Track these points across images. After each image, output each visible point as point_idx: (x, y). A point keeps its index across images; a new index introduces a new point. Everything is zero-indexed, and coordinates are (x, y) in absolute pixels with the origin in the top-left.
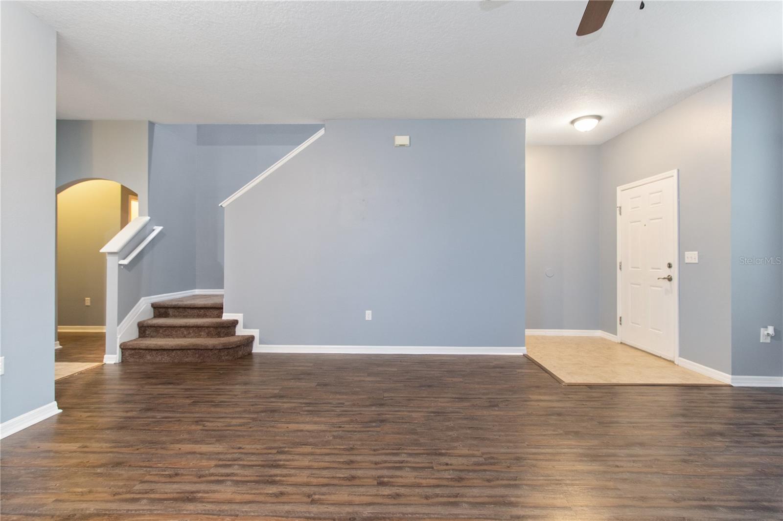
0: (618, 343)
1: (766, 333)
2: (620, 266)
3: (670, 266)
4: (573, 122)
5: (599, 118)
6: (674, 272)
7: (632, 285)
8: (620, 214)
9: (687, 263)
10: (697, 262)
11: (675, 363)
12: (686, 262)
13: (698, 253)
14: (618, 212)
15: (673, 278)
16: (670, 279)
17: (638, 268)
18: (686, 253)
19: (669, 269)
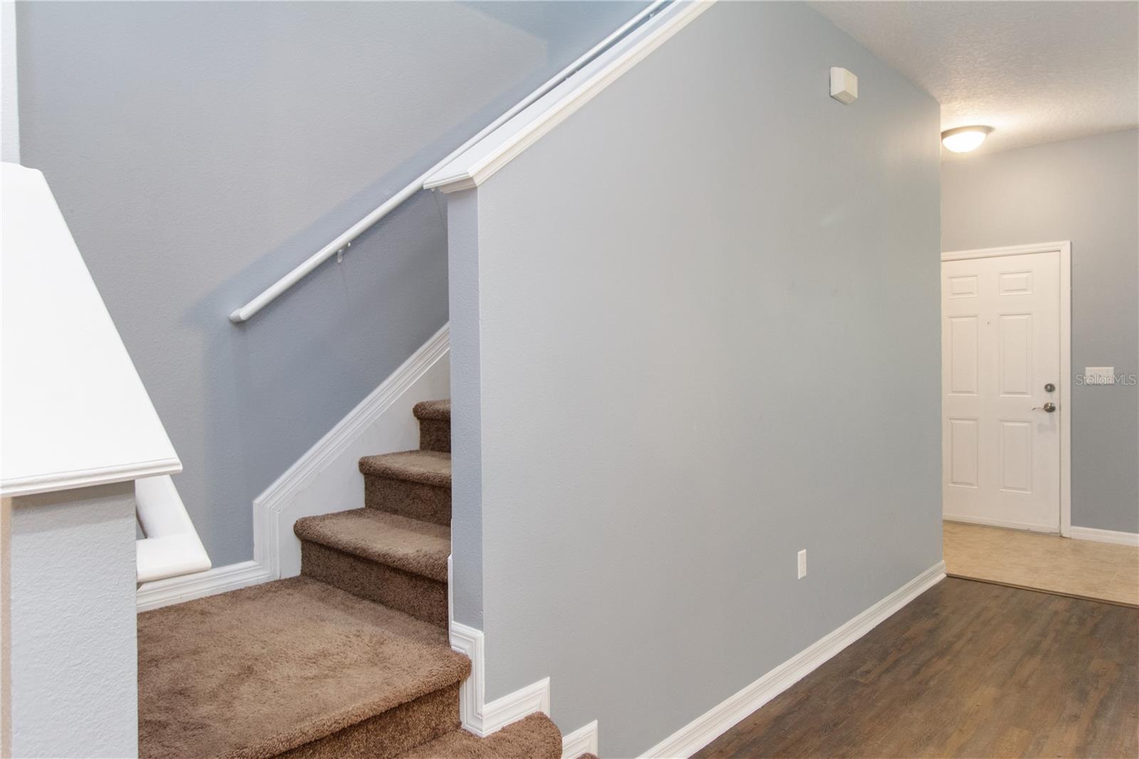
3: (1050, 389)
5: (988, 130)
6: (1063, 398)
11: (1064, 535)
13: (1115, 369)
15: (1057, 407)
16: (1050, 409)
17: (972, 392)
18: (1087, 368)
19: (1048, 395)
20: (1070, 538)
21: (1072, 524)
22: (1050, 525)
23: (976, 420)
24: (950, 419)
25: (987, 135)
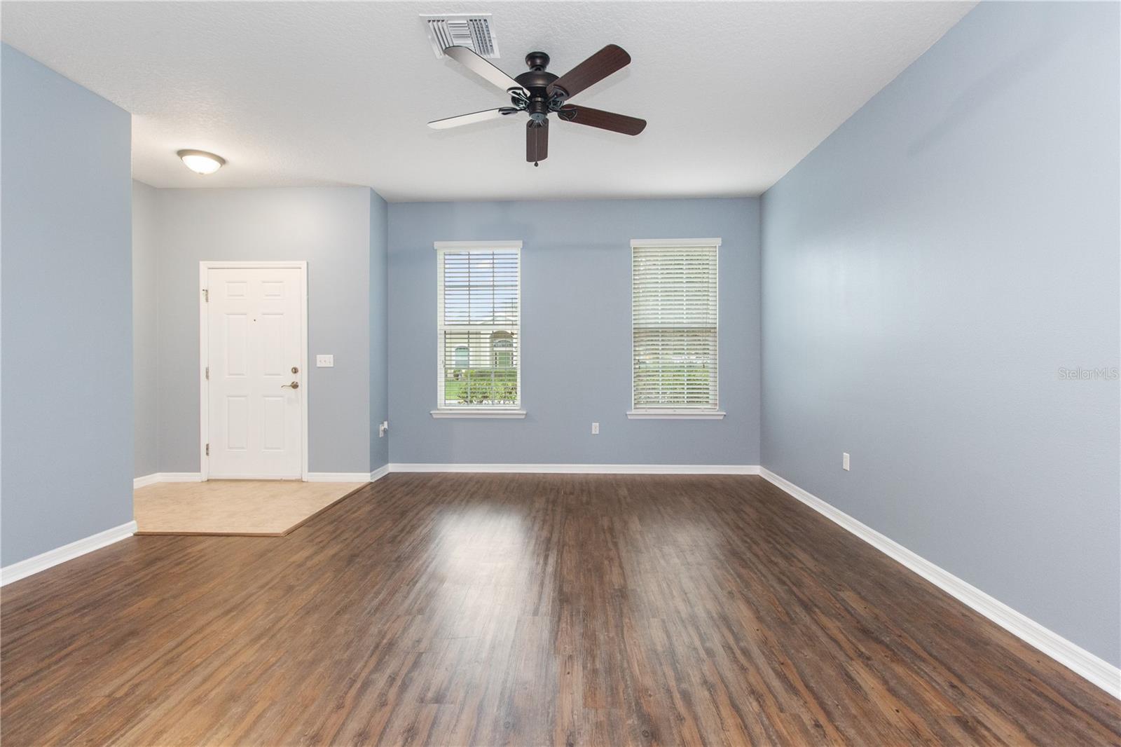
0: (202, 482)
1: (383, 428)
2: (207, 372)
3: (295, 371)
4: (181, 153)
5: (222, 161)
6: (302, 378)
7: (230, 398)
8: (207, 300)
9: (319, 368)
10: (332, 366)
11: (304, 480)
12: (318, 366)
13: (334, 357)
14: (202, 298)
15: (299, 384)
16: (295, 386)
17: (243, 375)
18: (318, 356)
19: (294, 375)
20: (307, 482)
21: (309, 471)
22: (296, 476)
23: (245, 396)
24: (228, 396)
25: (222, 165)
